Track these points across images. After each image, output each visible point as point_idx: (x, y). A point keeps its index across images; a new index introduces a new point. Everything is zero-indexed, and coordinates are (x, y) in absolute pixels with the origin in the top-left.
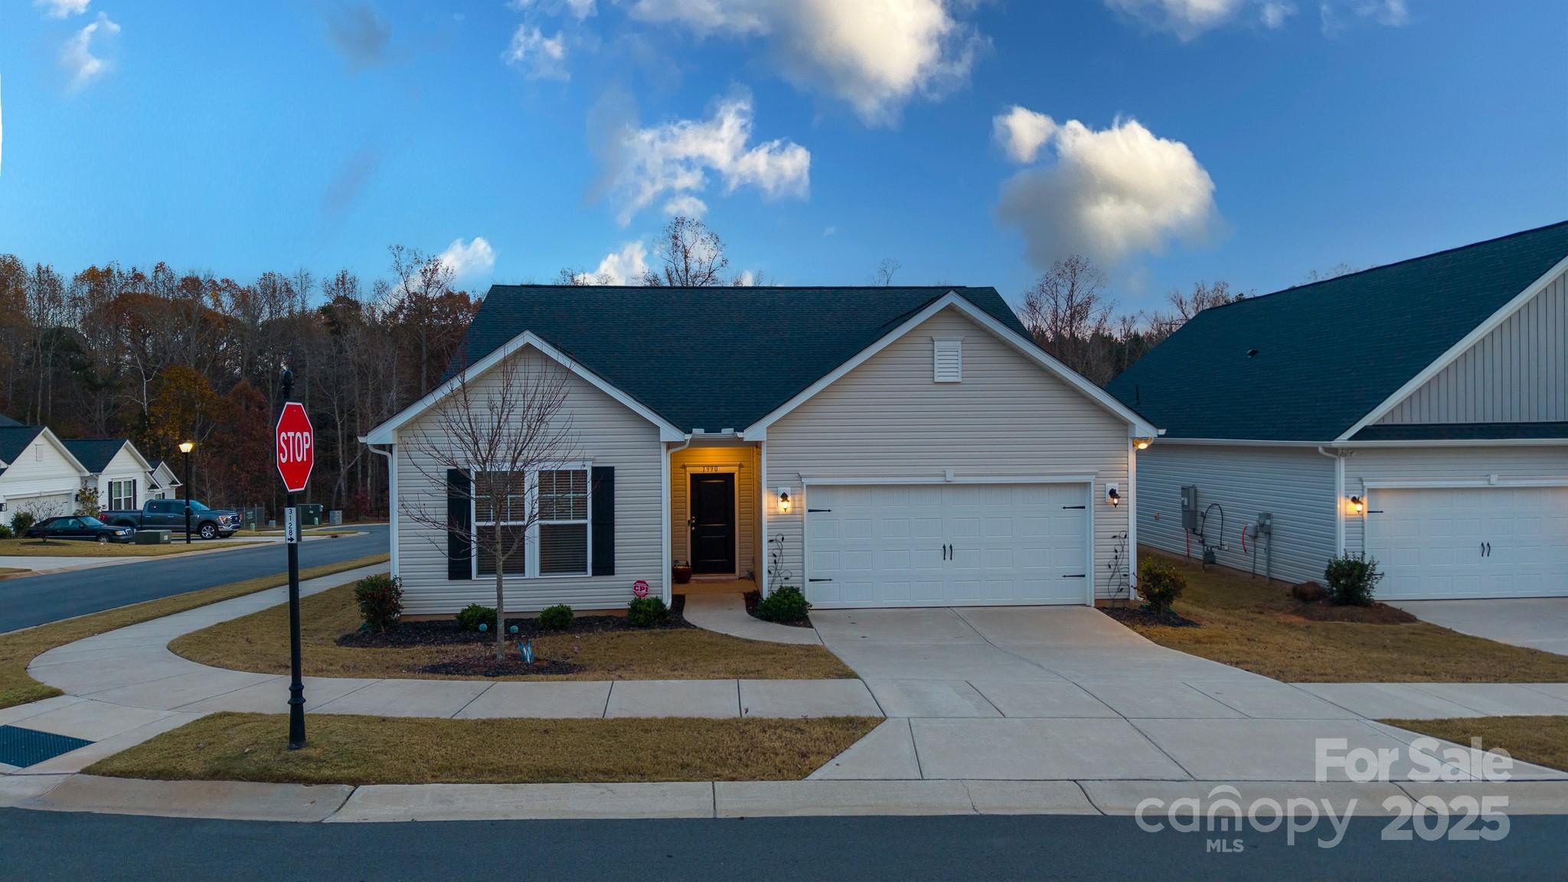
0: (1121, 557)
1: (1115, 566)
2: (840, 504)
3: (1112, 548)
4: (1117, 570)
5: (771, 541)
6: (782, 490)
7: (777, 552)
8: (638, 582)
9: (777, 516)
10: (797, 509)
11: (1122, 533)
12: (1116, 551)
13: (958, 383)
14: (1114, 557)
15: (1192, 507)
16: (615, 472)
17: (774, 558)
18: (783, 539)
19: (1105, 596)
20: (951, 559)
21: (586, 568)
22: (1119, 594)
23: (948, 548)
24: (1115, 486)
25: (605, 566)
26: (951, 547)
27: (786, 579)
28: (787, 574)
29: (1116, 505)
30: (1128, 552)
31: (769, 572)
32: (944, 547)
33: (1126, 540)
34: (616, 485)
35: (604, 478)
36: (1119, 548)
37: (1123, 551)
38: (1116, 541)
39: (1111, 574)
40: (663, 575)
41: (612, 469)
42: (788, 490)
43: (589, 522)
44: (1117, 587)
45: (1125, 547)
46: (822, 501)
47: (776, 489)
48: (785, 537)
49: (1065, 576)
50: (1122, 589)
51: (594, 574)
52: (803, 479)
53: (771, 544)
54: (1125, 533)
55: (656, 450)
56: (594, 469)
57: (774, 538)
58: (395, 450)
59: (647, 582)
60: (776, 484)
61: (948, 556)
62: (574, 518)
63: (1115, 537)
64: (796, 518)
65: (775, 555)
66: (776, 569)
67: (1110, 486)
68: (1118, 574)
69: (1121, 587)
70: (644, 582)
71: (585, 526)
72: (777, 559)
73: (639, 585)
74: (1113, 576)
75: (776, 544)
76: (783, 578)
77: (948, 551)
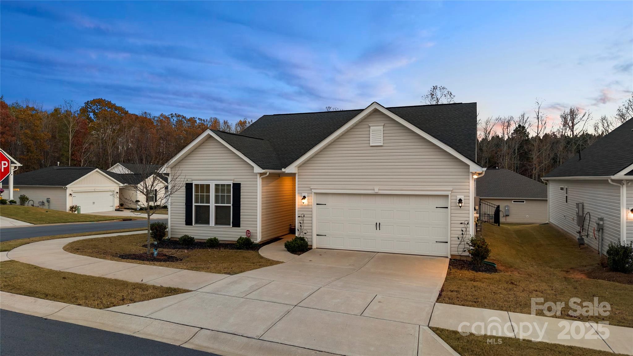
0: (465, 234)
1: (461, 238)
2: (330, 201)
3: (460, 229)
4: (462, 240)
5: (299, 217)
6: (303, 195)
7: (301, 222)
8: (247, 231)
9: (302, 206)
10: (310, 203)
11: (466, 222)
12: (462, 231)
13: (381, 146)
14: (461, 234)
15: (581, 214)
16: (241, 185)
17: (300, 224)
18: (304, 216)
19: (456, 253)
20: (380, 229)
21: (230, 224)
22: (463, 253)
23: (378, 224)
24: (462, 197)
25: (237, 223)
26: (380, 224)
27: (305, 233)
28: (306, 232)
29: (460, 207)
30: (469, 231)
31: (298, 230)
32: (376, 224)
33: (468, 225)
34: (241, 191)
35: (237, 187)
36: (464, 229)
37: (466, 231)
38: (463, 225)
39: (459, 242)
40: (258, 228)
41: (240, 184)
42: (306, 195)
43: (231, 205)
44: (462, 249)
45: (467, 229)
46: (322, 200)
47: (301, 194)
48: (305, 215)
49: (437, 242)
50: (465, 251)
51: (233, 226)
52: (312, 190)
53: (299, 218)
54: (467, 222)
55: (255, 176)
56: (233, 184)
57: (300, 215)
58: (170, 175)
59: (250, 231)
60: (302, 192)
61: (378, 228)
62: (227, 204)
63: (461, 223)
64: (309, 207)
65: (300, 223)
66: (301, 229)
67: (459, 197)
68: (463, 242)
69: (465, 249)
70: (249, 231)
71: (230, 206)
72: (301, 224)
73: (248, 232)
74: (460, 243)
75: (301, 218)
76: (304, 233)
77: (378, 226)
